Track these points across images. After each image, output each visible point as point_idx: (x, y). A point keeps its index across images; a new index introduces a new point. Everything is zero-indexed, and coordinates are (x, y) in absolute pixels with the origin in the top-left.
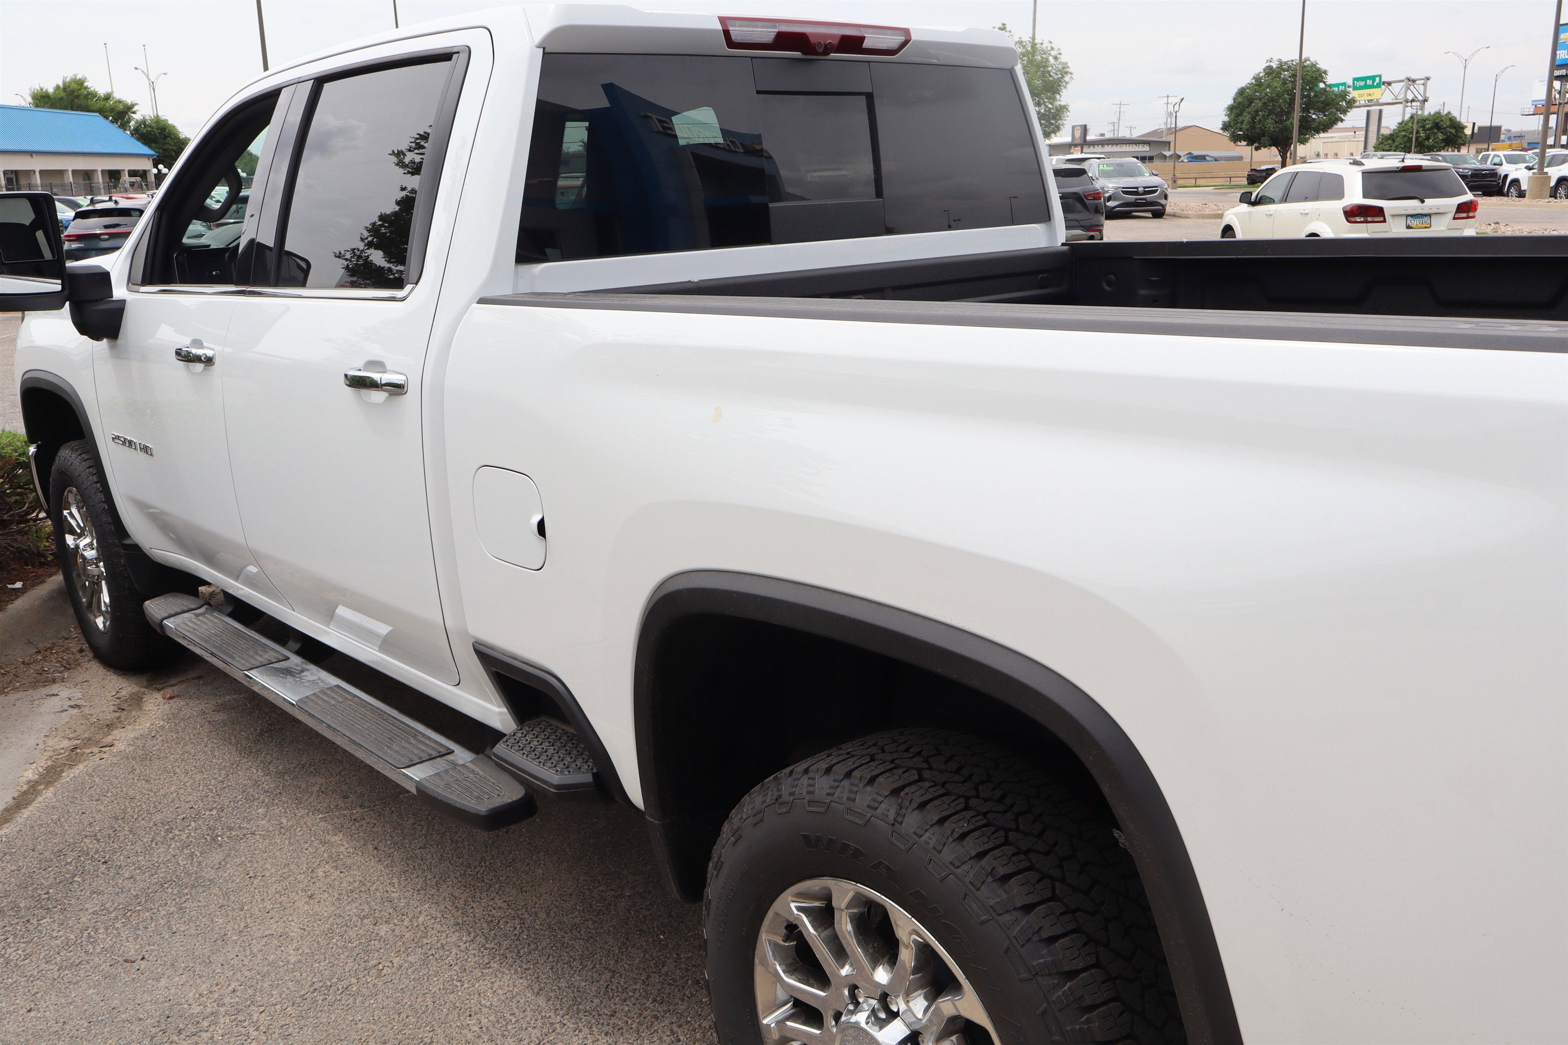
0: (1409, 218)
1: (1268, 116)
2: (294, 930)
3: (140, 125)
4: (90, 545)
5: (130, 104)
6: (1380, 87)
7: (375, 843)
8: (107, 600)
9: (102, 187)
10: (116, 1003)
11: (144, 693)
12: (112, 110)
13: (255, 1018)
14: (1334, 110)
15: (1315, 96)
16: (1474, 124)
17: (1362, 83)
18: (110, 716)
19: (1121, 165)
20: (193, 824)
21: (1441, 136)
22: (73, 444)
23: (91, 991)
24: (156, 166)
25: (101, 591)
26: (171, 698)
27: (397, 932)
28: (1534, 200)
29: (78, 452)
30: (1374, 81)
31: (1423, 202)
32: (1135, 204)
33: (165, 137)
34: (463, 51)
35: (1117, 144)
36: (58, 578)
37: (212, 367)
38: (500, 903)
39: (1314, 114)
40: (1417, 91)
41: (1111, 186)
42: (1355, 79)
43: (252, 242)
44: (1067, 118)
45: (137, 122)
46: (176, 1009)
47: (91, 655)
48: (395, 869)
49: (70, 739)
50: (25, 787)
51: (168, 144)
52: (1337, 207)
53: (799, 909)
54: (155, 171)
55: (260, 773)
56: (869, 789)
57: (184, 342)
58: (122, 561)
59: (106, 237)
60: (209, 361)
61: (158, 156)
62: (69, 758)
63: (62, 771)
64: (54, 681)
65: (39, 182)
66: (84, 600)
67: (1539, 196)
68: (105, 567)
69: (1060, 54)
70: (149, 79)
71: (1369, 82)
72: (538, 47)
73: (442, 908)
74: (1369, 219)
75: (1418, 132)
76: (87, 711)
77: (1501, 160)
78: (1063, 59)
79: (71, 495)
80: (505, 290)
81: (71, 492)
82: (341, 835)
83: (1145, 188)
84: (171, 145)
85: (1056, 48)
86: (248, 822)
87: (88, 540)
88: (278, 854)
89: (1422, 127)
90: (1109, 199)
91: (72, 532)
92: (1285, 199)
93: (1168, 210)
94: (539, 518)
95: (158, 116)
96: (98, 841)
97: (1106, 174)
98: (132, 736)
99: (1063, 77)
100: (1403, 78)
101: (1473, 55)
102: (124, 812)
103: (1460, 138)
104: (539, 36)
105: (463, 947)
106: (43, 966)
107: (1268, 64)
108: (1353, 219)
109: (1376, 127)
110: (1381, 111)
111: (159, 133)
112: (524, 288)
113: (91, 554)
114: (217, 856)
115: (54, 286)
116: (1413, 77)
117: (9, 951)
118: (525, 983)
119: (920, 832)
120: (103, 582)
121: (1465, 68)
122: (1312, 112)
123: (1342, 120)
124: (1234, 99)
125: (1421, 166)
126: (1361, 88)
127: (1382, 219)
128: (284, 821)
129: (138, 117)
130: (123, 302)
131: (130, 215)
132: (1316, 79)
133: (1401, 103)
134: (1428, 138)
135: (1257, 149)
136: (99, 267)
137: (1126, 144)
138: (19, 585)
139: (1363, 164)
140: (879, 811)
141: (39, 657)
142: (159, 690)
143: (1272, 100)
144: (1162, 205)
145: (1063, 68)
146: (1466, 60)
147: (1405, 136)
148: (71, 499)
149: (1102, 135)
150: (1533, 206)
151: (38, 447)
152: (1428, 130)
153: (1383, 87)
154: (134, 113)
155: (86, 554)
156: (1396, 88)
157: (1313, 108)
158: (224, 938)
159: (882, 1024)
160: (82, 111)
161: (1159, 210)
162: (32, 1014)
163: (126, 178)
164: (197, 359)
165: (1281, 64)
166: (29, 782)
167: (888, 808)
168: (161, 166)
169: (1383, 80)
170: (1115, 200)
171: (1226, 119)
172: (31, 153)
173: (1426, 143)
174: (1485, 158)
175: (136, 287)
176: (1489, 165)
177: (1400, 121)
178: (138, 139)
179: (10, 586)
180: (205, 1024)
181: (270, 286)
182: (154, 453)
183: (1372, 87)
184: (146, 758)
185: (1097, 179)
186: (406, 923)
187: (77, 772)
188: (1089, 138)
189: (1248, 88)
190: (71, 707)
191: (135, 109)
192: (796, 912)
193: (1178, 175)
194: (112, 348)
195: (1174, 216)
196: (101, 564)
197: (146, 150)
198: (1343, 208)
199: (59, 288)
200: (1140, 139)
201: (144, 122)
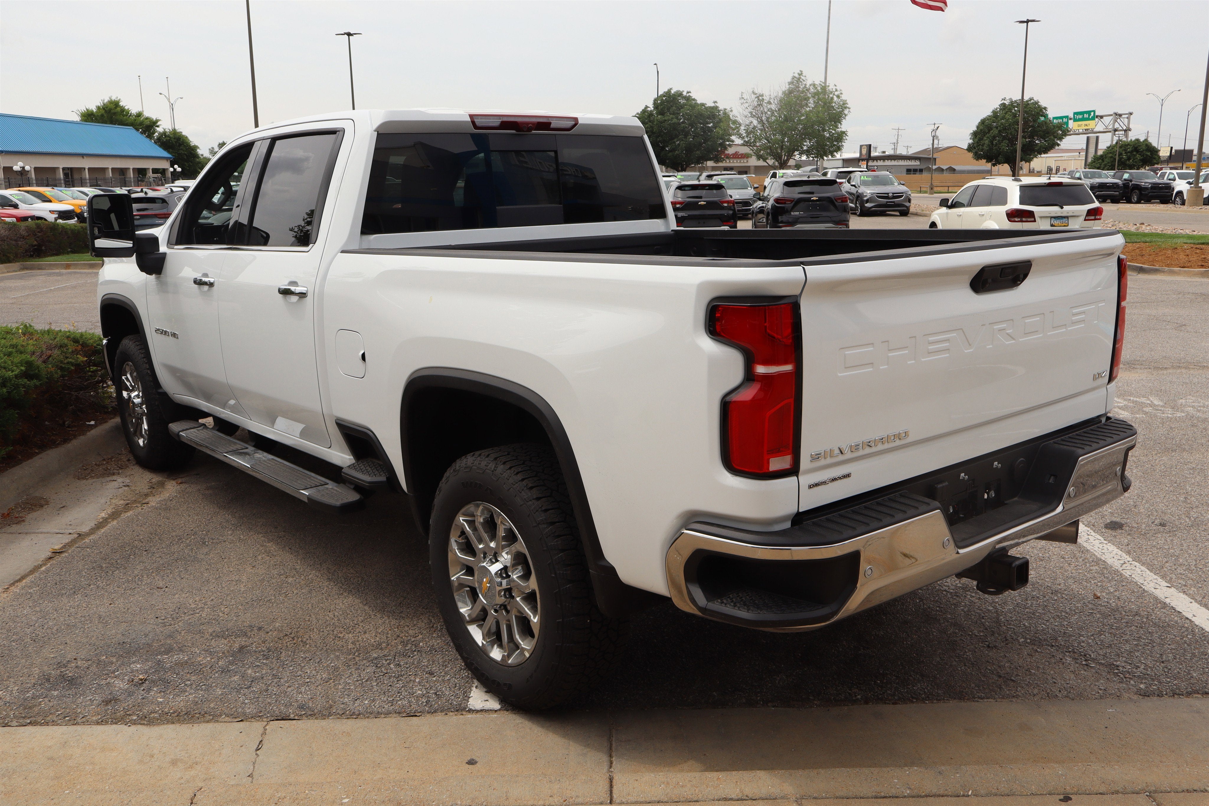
0: (1053, 220)
1: (1002, 141)
2: (244, 578)
3: (162, 136)
4: (138, 396)
5: (154, 119)
6: (1095, 120)
7: (290, 547)
8: (146, 427)
9: (132, 181)
10: (153, 603)
11: (165, 481)
12: (141, 124)
13: (222, 610)
14: (1052, 137)
15: (1038, 126)
16: (1172, 148)
17: (1080, 117)
18: (146, 491)
19: (877, 177)
20: (193, 537)
21: (1138, 157)
22: (130, 337)
23: (141, 598)
24: (172, 166)
25: (143, 423)
26: (180, 483)
27: (297, 581)
28: (1191, 207)
29: (133, 341)
30: (1090, 115)
31: (1062, 208)
32: (886, 205)
33: (180, 145)
34: (342, 131)
35: (895, 160)
36: (117, 420)
37: (213, 288)
38: (352, 571)
39: (1037, 140)
40: (1121, 124)
41: (869, 192)
42: (1075, 113)
43: (236, 222)
44: (845, 141)
45: (160, 133)
46: (183, 606)
47: (134, 463)
48: (299, 557)
49: (124, 500)
50: (101, 520)
51: (182, 149)
52: (1001, 210)
53: (463, 520)
54: (172, 169)
55: (230, 516)
56: (486, 459)
57: (198, 276)
58: (157, 403)
59: (138, 217)
60: (211, 285)
61: (174, 159)
62: (124, 508)
63: (121, 514)
64: (114, 474)
65: (87, 176)
66: (132, 430)
67: (1194, 204)
68: (146, 408)
69: (841, 94)
70: (170, 102)
71: (1086, 116)
72: (375, 131)
73: (322, 572)
74: (1024, 219)
75: (1120, 154)
76: (133, 488)
77: (1175, 176)
78: (843, 97)
79: (129, 366)
80: (356, 247)
81: (128, 365)
82: (272, 543)
83: (893, 193)
84: (183, 151)
85: (839, 90)
86: (223, 537)
87: (136, 393)
88: (238, 549)
89: (1125, 150)
90: (867, 201)
91: (127, 389)
92: (970, 205)
93: (912, 210)
94: (362, 352)
95: (175, 129)
96: (142, 542)
97: (865, 183)
98: (159, 499)
99: (843, 111)
100: (1112, 113)
101: (1168, 96)
102: (156, 531)
103: (1155, 158)
104: (375, 126)
105: (330, 587)
106: (116, 589)
107: (1003, 102)
108: (1013, 219)
109: (1094, 150)
110: (1097, 138)
111: (175, 142)
112: (365, 246)
113: (137, 401)
114: (205, 550)
115: (129, 244)
116: (1120, 112)
117: (98, 583)
118: (360, 601)
119: (502, 473)
120: (144, 417)
121: (1162, 105)
122: (1036, 138)
123: (1058, 145)
124: (978, 127)
125: (1061, 183)
126: (1079, 120)
127: (1033, 219)
128: (242, 537)
129: (160, 130)
130: (165, 254)
131: (155, 202)
132: (1038, 113)
133: (1110, 132)
134: (1129, 159)
135: (994, 165)
136: (153, 235)
137: (902, 159)
138: (93, 423)
139: (1021, 181)
140: (489, 467)
141: (105, 462)
142: (174, 480)
143: (1005, 129)
144: (906, 207)
145: (844, 104)
146: (1163, 100)
147: (1112, 157)
148: (127, 369)
149: (884, 152)
150: (1189, 212)
151: (108, 340)
152: (1129, 152)
153: (1097, 119)
154: (158, 126)
155: (135, 401)
156: (1106, 120)
157: (1037, 135)
158: (208, 581)
159: (493, 563)
160: (119, 125)
161: (904, 210)
162: (112, 605)
163: (150, 174)
164: (205, 283)
165: (1012, 102)
166: (103, 518)
167: (492, 466)
168: (176, 166)
169: (1097, 114)
170: (871, 202)
171: (971, 141)
172: (83, 155)
173: (1128, 162)
174: (1163, 175)
175: (172, 246)
176: (1165, 180)
177: (1109, 145)
178: (160, 146)
179: (87, 423)
180: (198, 611)
181: (245, 245)
182: (179, 337)
183: (1088, 119)
184: (167, 509)
185: (859, 186)
186: (302, 578)
187: (129, 514)
188: (873, 154)
189: (988, 119)
190: (124, 486)
191: (159, 123)
192: (462, 521)
193: (935, 184)
194: (157, 278)
195: (916, 214)
196: (144, 406)
197: (165, 154)
198: (1006, 211)
199: (131, 245)
200: (912, 155)
201: (165, 133)
